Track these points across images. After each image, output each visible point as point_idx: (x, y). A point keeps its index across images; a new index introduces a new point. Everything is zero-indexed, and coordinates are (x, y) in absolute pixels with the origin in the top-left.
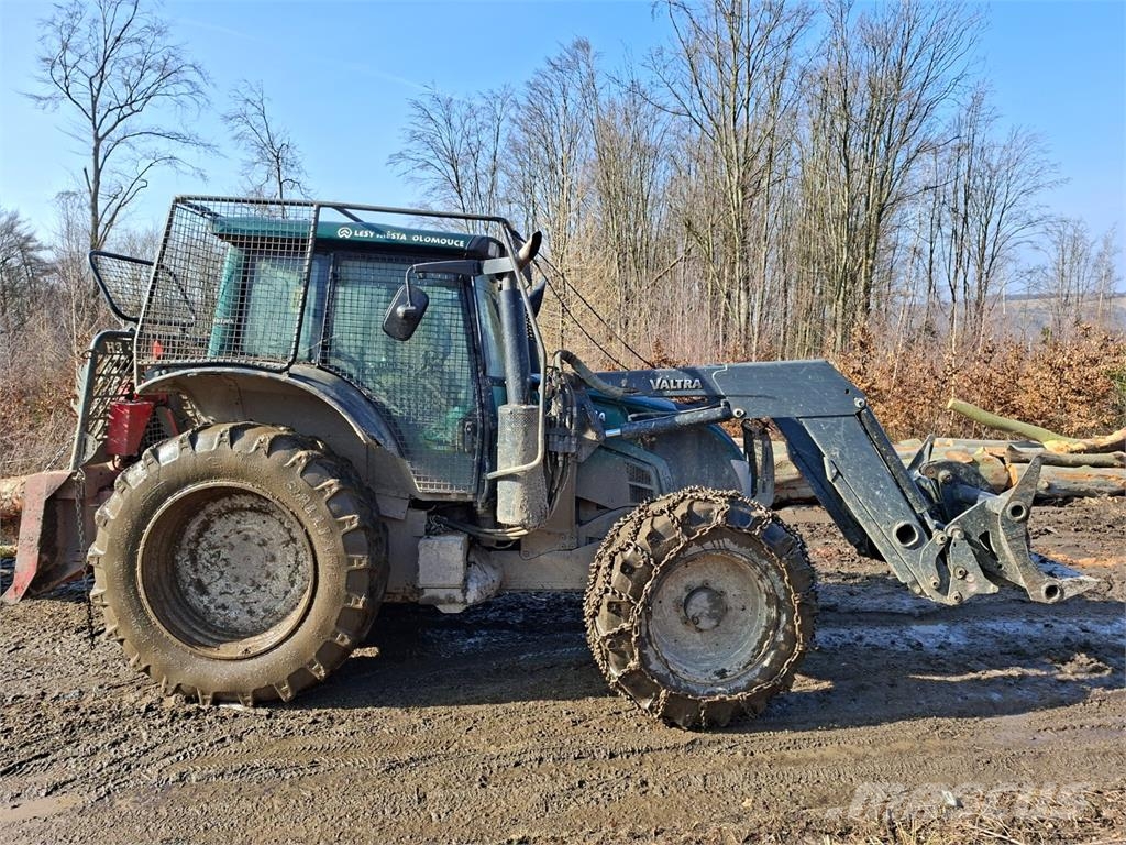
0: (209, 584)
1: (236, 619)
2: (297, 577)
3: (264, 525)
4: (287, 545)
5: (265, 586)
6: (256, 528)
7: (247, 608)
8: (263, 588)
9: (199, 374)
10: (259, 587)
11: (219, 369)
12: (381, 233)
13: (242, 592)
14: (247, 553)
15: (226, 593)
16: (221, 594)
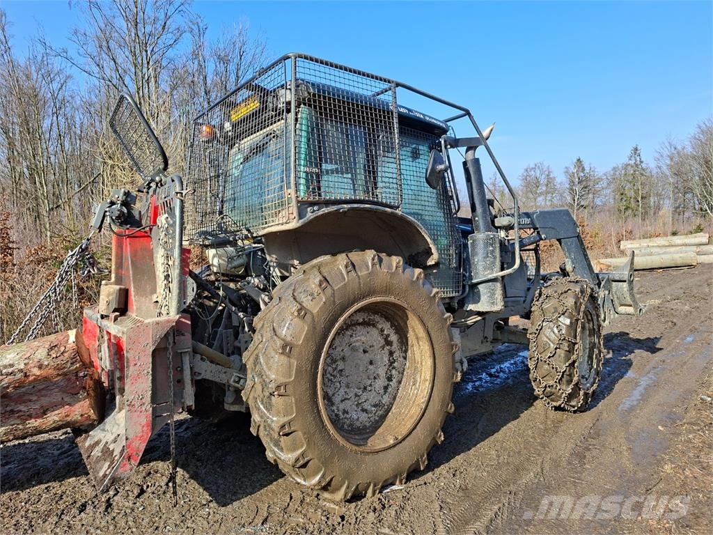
0: (333, 395)
1: (358, 419)
2: (394, 372)
3: (368, 335)
4: (383, 349)
5: (371, 385)
6: (363, 339)
7: (360, 408)
8: (369, 388)
9: (349, 209)
10: (365, 388)
11: (362, 206)
12: (412, 112)
13: (356, 395)
14: (356, 362)
15: (346, 399)
16: (342, 401)
